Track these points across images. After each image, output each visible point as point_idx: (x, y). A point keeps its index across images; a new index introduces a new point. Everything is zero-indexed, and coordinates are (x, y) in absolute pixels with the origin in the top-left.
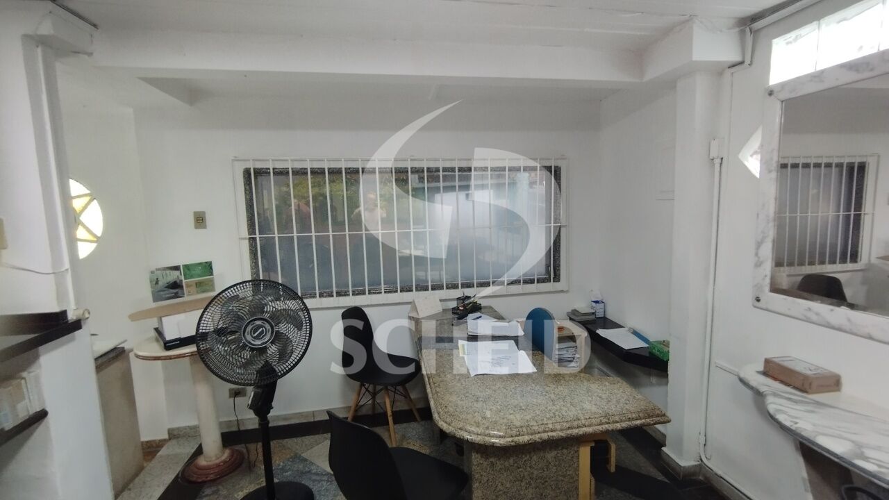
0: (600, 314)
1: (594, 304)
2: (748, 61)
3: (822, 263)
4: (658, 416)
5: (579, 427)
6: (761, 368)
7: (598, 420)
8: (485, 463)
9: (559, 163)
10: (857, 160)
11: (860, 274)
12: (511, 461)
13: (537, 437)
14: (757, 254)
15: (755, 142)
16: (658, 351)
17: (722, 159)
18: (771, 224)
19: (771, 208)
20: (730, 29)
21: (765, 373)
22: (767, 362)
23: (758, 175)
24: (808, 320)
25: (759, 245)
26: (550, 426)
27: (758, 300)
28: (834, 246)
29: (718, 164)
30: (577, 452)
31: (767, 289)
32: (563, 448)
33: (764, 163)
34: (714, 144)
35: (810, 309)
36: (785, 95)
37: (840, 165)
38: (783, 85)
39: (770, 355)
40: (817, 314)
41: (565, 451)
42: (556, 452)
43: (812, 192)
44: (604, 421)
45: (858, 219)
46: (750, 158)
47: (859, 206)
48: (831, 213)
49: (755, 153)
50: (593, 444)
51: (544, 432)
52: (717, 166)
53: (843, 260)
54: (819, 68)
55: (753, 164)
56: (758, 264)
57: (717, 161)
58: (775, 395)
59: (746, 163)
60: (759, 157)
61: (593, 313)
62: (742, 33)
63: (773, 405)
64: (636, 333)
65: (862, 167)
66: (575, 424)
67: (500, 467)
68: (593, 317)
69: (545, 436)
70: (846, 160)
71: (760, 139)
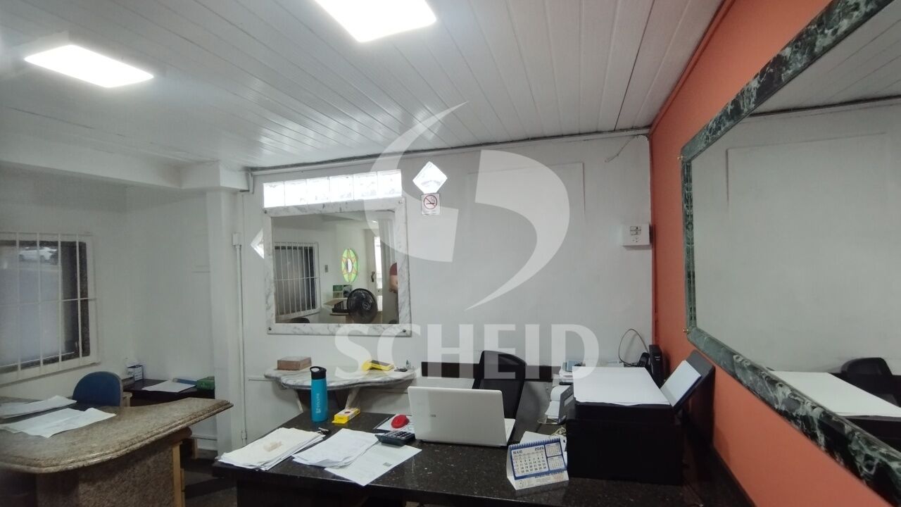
0: (139, 377)
1: (131, 370)
2: (251, 191)
3: (299, 310)
4: (226, 404)
5: (176, 426)
6: (277, 367)
7: (189, 418)
8: (92, 489)
9: (83, 240)
10: (309, 246)
11: (317, 315)
12: (117, 478)
13: (147, 442)
14: (267, 302)
15: (260, 237)
16: (205, 384)
17: (241, 246)
18: (273, 285)
19: (272, 275)
20: (240, 171)
21: (279, 369)
22: (279, 362)
23: (263, 257)
24: (295, 334)
25: (267, 297)
26: (155, 432)
27: (270, 329)
28: (303, 300)
29: (239, 249)
30: (171, 450)
31: (274, 321)
32: (160, 452)
33: (266, 250)
34: (235, 237)
35: (295, 328)
36: (273, 215)
37: (300, 248)
38: (272, 209)
39: (279, 358)
40: (299, 329)
41: (162, 453)
42: (154, 457)
43: (288, 263)
44: (192, 417)
45: (313, 280)
46: (258, 247)
47: (312, 274)
48: (300, 279)
49: (260, 243)
50: (181, 443)
51: (151, 437)
52: (238, 250)
53: (309, 308)
54: (287, 205)
55: (260, 250)
56: (268, 309)
57: (238, 247)
58: (285, 375)
59: (255, 249)
60: (262, 245)
61: (131, 378)
62: (247, 175)
63: (284, 380)
64: (180, 381)
65: (311, 250)
66: (173, 424)
67: (106, 487)
68: (131, 381)
69: (153, 439)
70: (304, 246)
71: (262, 236)
